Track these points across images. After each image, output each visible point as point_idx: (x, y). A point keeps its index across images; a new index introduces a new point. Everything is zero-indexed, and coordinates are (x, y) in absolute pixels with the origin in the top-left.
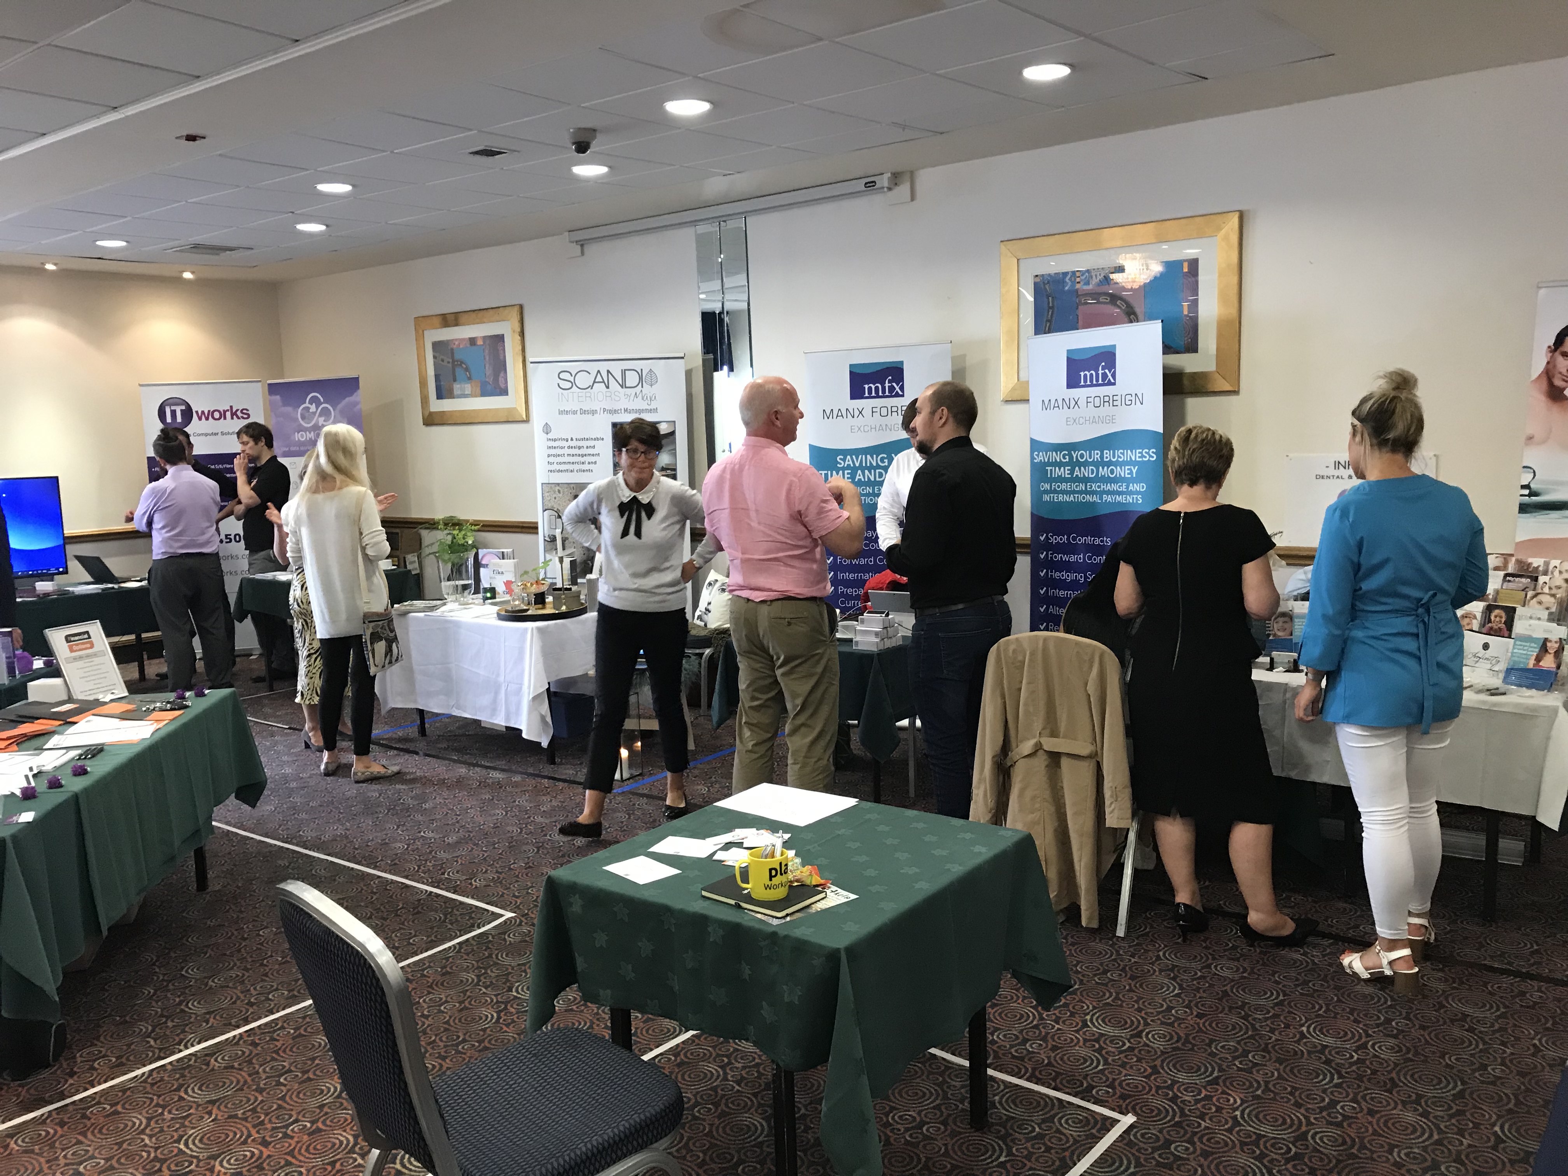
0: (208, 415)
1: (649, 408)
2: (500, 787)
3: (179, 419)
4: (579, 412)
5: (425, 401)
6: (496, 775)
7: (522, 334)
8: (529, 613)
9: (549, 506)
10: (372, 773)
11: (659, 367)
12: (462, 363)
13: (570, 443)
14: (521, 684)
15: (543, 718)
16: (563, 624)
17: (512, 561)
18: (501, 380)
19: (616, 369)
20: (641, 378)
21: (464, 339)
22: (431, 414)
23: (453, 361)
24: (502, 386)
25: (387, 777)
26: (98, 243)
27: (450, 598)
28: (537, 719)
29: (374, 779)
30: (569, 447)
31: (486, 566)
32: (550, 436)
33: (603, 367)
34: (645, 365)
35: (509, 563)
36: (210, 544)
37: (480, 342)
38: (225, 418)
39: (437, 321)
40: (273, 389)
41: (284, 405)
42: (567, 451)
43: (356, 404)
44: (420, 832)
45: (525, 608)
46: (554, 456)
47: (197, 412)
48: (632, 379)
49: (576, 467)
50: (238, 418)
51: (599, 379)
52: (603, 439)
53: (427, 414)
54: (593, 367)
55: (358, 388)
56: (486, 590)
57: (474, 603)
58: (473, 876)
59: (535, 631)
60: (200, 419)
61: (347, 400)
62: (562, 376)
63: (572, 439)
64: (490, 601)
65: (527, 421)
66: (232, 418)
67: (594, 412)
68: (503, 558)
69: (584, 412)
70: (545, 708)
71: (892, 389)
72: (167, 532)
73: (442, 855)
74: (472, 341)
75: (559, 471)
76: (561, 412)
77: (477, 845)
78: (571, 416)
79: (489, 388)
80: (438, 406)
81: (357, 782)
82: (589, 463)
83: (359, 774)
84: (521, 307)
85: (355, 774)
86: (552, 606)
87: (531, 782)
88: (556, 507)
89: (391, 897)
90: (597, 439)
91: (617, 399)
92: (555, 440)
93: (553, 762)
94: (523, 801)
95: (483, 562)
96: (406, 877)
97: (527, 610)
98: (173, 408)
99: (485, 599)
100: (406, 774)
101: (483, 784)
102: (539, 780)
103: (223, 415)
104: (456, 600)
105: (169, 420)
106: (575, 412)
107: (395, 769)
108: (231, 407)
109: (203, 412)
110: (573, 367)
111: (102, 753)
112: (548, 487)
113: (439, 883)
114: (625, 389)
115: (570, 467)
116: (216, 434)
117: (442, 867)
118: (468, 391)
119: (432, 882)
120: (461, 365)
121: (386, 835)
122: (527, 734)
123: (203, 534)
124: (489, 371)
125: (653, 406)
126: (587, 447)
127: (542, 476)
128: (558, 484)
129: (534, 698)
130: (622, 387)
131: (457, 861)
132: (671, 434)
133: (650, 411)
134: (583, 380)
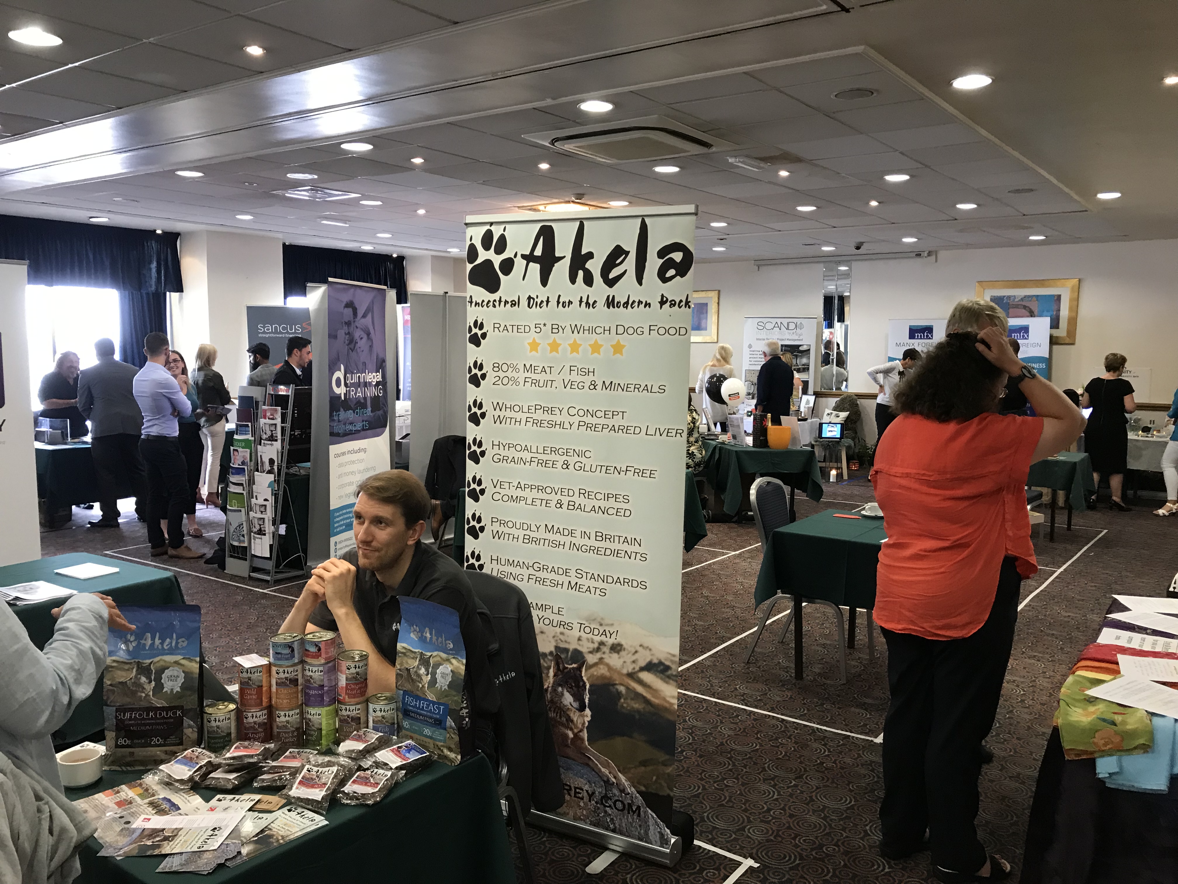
7: (718, 303)
11: (804, 321)
18: (703, 323)
19: (785, 322)
20: (796, 326)
32: (751, 349)
33: (779, 321)
34: (798, 321)
46: (752, 358)
48: (792, 326)
51: (776, 325)
54: (774, 321)
62: (759, 324)
71: (927, 336)
75: (754, 365)
76: (757, 339)
84: (719, 291)
91: (784, 334)
92: (753, 351)
112: (748, 371)
125: (801, 338)
127: (746, 366)
130: (787, 329)
132: (809, 350)
133: (799, 340)
134: (769, 326)
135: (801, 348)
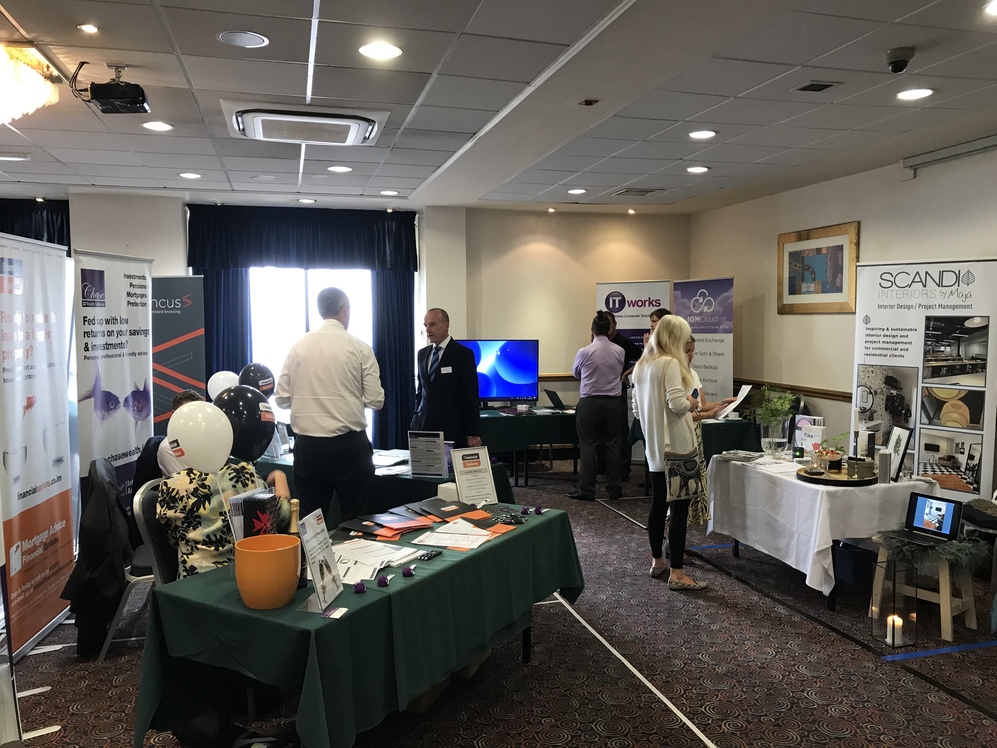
0: (634, 304)
1: (964, 304)
2: (780, 624)
3: (617, 306)
4: (896, 307)
5: (780, 296)
6: (781, 610)
7: (858, 244)
8: (823, 477)
9: (863, 384)
10: (683, 584)
11: (976, 268)
12: (809, 267)
13: (886, 332)
14: (810, 537)
15: (826, 571)
16: (851, 491)
17: (822, 427)
18: (838, 281)
19: (934, 271)
20: (958, 278)
21: (811, 250)
22: (784, 306)
23: (803, 266)
24: (839, 285)
25: (696, 590)
26: (570, 192)
27: (767, 451)
28: (819, 571)
29: (684, 590)
30: (884, 336)
31: (800, 429)
32: (869, 326)
33: (922, 270)
34: (963, 268)
35: (818, 429)
36: (614, 391)
37: (824, 251)
38: (645, 306)
39: (793, 237)
40: (677, 286)
41: (683, 297)
42: (882, 339)
43: (730, 297)
44: (698, 654)
45: (822, 471)
46: (871, 342)
47: (628, 301)
48: (949, 279)
49: (889, 352)
50: (653, 306)
51: (917, 279)
52: (916, 330)
53: (781, 305)
54: (913, 270)
55: (732, 286)
56: (795, 449)
57: (784, 459)
58: (724, 717)
59: (825, 495)
60: (629, 306)
61: (724, 294)
62: (884, 276)
63: (888, 329)
64: (798, 459)
65: (854, 313)
66: (649, 306)
67: (909, 307)
68: (814, 425)
69: (900, 307)
70: (828, 562)
72: (588, 380)
73: (708, 684)
74: (819, 250)
75: (874, 355)
76: (880, 307)
77: (739, 682)
78: (888, 310)
79: (828, 287)
80: (789, 299)
81: (671, 589)
82: (901, 350)
83: (674, 584)
84: (859, 223)
85: (671, 583)
86: (846, 471)
87: (809, 625)
88: (869, 384)
89: (651, 717)
90: (911, 330)
91: (933, 296)
92: (873, 329)
93: (833, 610)
94: (794, 645)
95: (799, 425)
96: (670, 699)
97: (823, 473)
98: (614, 298)
99: (795, 456)
100: (712, 590)
101: (767, 616)
102: (816, 624)
103: (644, 303)
104: (772, 454)
105: (611, 306)
106: (892, 307)
107: (703, 584)
108: (649, 298)
109: (632, 301)
110: (895, 270)
111: (440, 556)
112: (864, 367)
113: (694, 715)
114: (941, 288)
115: (885, 352)
116: (638, 316)
117: (702, 698)
118: (812, 289)
119: (690, 712)
120: (808, 269)
121: (673, 648)
122: (810, 582)
123: (610, 383)
124: (829, 274)
125: (968, 303)
126: (901, 336)
127: (859, 358)
128: (872, 366)
129: (819, 553)
130: (939, 286)
131: (717, 696)
132: (986, 327)
133: (965, 307)
134: (902, 280)
135: (968, 324)
